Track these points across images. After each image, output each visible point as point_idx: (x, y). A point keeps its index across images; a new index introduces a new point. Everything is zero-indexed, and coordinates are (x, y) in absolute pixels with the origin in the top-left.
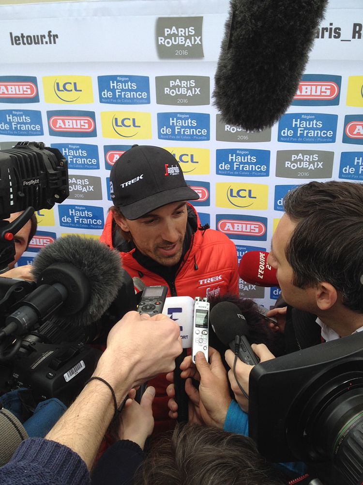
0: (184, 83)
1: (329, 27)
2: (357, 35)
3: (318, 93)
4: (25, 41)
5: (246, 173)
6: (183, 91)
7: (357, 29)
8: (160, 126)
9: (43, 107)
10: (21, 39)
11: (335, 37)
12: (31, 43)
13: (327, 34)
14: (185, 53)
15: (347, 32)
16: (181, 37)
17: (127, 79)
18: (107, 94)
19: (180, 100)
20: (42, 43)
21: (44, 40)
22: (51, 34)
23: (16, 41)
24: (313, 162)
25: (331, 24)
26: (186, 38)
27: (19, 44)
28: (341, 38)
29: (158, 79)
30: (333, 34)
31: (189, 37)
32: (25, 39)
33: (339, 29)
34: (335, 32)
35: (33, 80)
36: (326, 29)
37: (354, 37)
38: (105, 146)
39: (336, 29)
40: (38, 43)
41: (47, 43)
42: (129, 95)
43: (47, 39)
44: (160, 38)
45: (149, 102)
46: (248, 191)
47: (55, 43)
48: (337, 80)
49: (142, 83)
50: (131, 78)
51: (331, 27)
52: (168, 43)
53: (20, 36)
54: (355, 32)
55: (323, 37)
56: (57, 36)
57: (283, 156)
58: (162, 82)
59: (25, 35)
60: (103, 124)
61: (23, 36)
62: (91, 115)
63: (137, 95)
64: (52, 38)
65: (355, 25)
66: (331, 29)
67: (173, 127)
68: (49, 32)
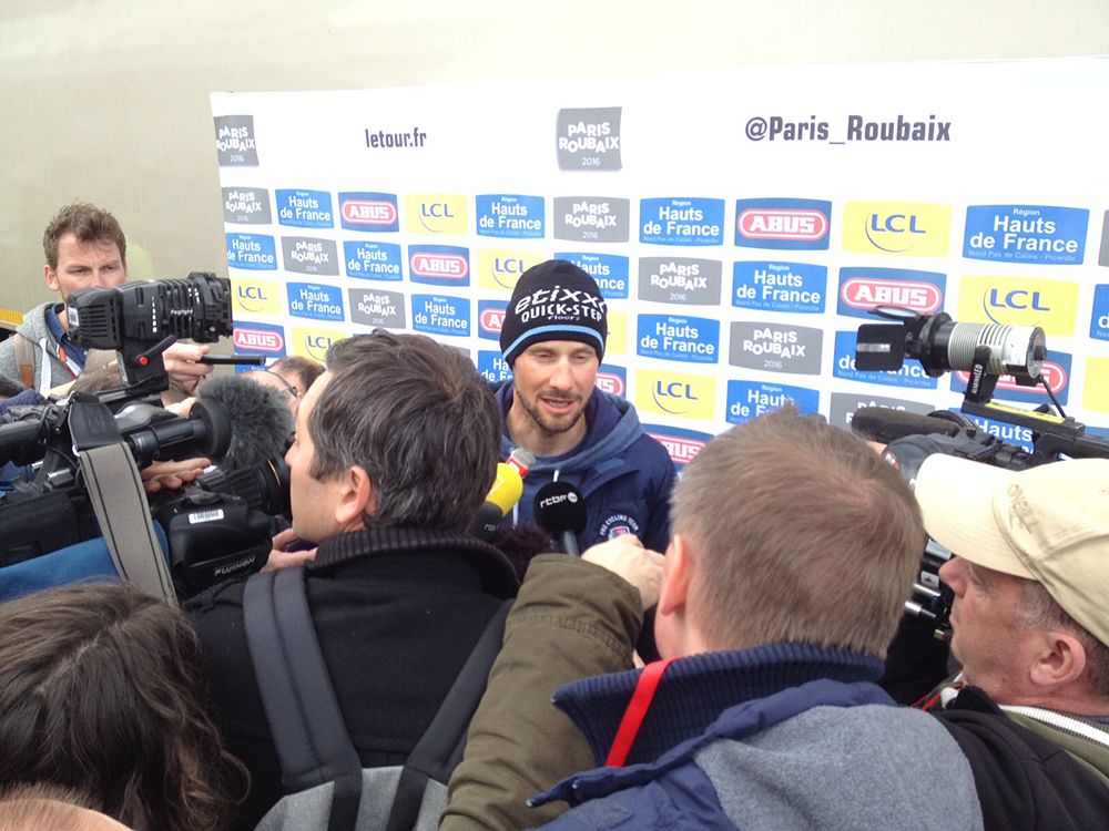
1: (810, 122)
2: (855, 134)
3: (795, 229)
4: (385, 143)
5: (682, 356)
6: (591, 220)
7: (855, 125)
9: (403, 239)
10: (379, 139)
11: (819, 137)
12: (392, 146)
13: (806, 133)
14: (596, 161)
15: (838, 130)
16: (590, 137)
17: (515, 200)
18: (488, 222)
20: (406, 145)
21: (409, 141)
22: (418, 132)
23: (373, 141)
24: (789, 345)
25: (813, 117)
26: (598, 139)
27: (377, 145)
28: (829, 139)
29: (558, 201)
30: (817, 133)
31: (601, 138)
32: (384, 139)
33: (826, 125)
34: (820, 130)
35: (392, 199)
36: (806, 125)
37: (850, 137)
38: (479, 302)
39: (820, 125)
40: (401, 145)
41: (411, 145)
42: (516, 224)
43: (412, 140)
44: (561, 139)
46: (684, 387)
47: (422, 144)
48: (824, 207)
49: (535, 206)
51: (813, 121)
52: (572, 147)
53: (378, 134)
54: (851, 129)
55: (800, 138)
56: (425, 135)
57: (741, 331)
58: (563, 205)
59: (385, 134)
60: (479, 267)
61: (381, 135)
62: (464, 252)
64: (419, 138)
65: (851, 118)
66: (813, 125)
68: (416, 129)
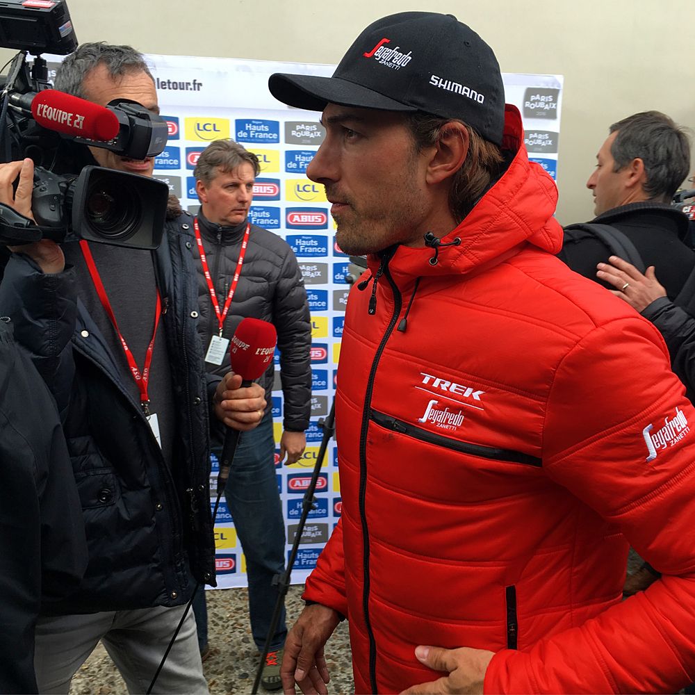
0: (308, 128)
4: (171, 87)
6: (307, 134)
8: (287, 161)
9: (182, 144)
10: (167, 84)
12: (176, 89)
17: (261, 122)
18: (243, 134)
19: (304, 141)
20: (187, 89)
21: (189, 87)
22: (196, 82)
23: (162, 85)
27: (165, 88)
29: (287, 124)
32: (171, 85)
40: (183, 89)
41: (191, 89)
42: (261, 136)
43: (192, 86)
45: (278, 142)
47: (199, 90)
49: (274, 126)
50: (265, 122)
53: (166, 81)
56: (201, 84)
58: (290, 126)
59: (172, 81)
61: (169, 82)
63: (268, 136)
64: (196, 86)
67: (298, 163)
68: (195, 80)
